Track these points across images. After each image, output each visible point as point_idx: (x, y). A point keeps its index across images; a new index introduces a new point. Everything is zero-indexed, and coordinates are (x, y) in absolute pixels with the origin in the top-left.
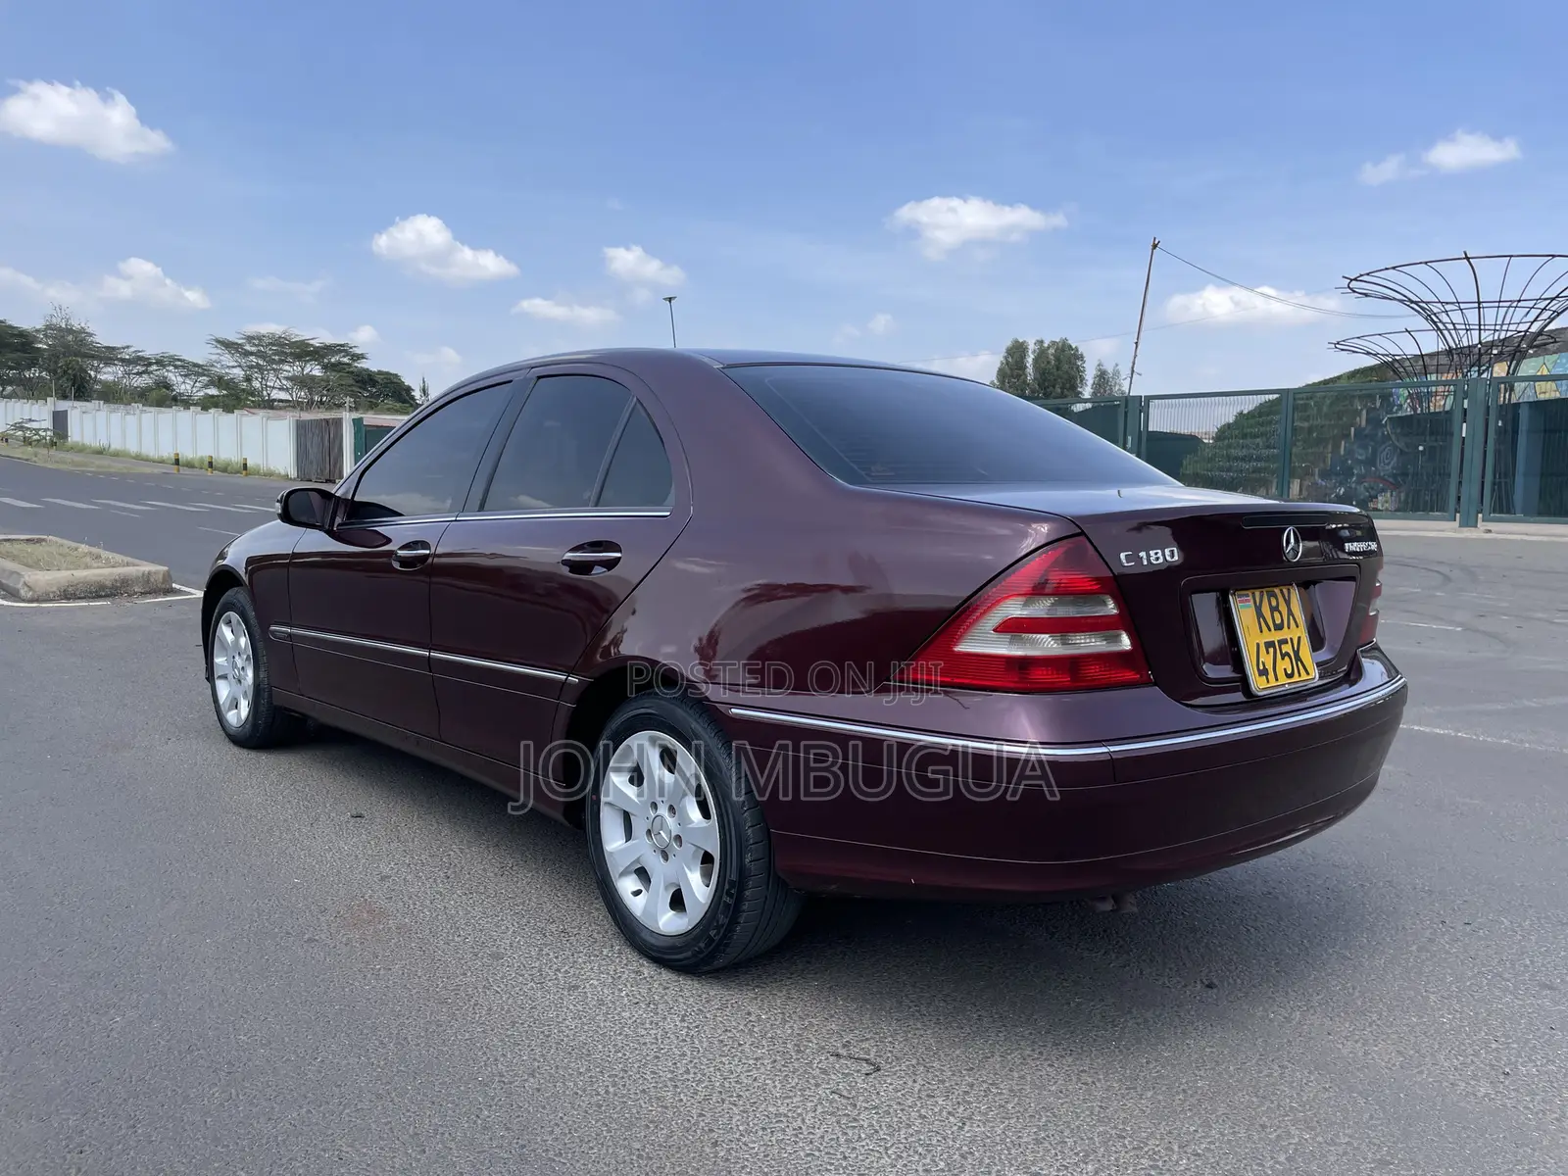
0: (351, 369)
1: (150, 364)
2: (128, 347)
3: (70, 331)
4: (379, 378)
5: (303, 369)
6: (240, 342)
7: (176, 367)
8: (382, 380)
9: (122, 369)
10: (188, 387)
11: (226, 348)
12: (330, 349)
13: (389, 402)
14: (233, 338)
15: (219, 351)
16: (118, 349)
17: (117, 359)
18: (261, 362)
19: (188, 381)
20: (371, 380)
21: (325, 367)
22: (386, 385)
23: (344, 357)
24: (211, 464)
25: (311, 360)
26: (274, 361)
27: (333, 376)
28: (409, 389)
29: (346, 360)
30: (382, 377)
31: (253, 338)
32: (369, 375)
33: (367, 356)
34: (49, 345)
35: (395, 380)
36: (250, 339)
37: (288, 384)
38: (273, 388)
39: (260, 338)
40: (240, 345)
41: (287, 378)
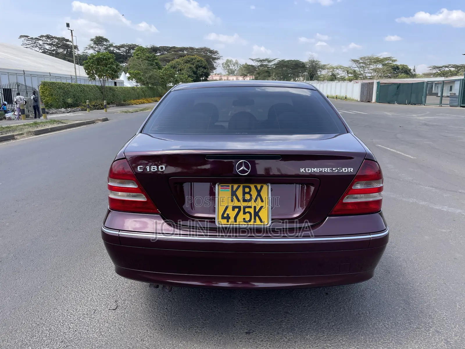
0: (391, 65)
1: (334, 69)
2: (329, 64)
3: (314, 61)
4: (400, 67)
5: (376, 66)
6: (358, 60)
7: (341, 69)
8: (401, 67)
9: (327, 71)
10: (344, 74)
11: (354, 62)
12: (386, 59)
13: (403, 75)
14: (357, 59)
15: (352, 63)
16: (326, 65)
17: (326, 68)
18: (364, 65)
19: (344, 72)
20: (397, 68)
21: (383, 65)
22: (402, 69)
23: (390, 61)
24: (336, 98)
25: (379, 63)
26: (368, 65)
27: (385, 67)
28: (410, 70)
29: (390, 62)
30: (401, 66)
31: (362, 58)
32: (397, 66)
33: (397, 60)
34: (309, 66)
35: (405, 67)
36: (361, 58)
37: (372, 71)
38: (367, 73)
39: (364, 58)
40: (358, 61)
41: (372, 70)
